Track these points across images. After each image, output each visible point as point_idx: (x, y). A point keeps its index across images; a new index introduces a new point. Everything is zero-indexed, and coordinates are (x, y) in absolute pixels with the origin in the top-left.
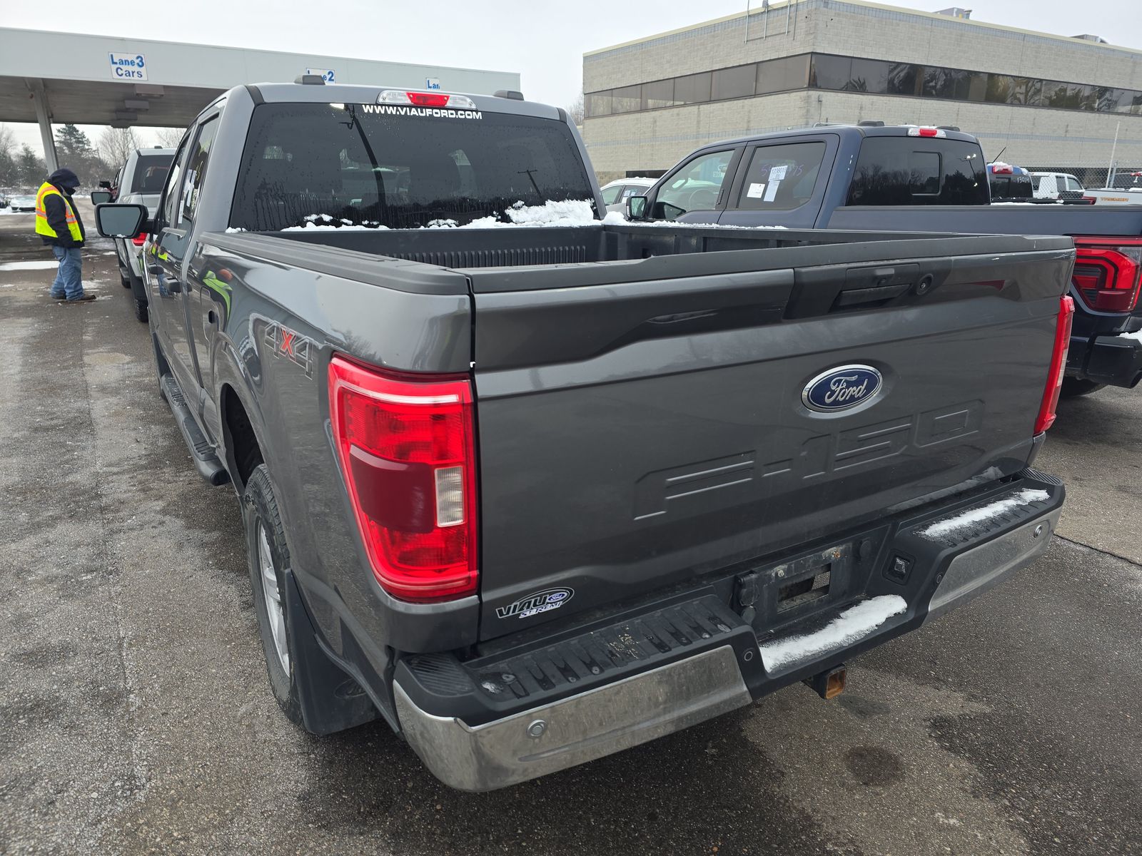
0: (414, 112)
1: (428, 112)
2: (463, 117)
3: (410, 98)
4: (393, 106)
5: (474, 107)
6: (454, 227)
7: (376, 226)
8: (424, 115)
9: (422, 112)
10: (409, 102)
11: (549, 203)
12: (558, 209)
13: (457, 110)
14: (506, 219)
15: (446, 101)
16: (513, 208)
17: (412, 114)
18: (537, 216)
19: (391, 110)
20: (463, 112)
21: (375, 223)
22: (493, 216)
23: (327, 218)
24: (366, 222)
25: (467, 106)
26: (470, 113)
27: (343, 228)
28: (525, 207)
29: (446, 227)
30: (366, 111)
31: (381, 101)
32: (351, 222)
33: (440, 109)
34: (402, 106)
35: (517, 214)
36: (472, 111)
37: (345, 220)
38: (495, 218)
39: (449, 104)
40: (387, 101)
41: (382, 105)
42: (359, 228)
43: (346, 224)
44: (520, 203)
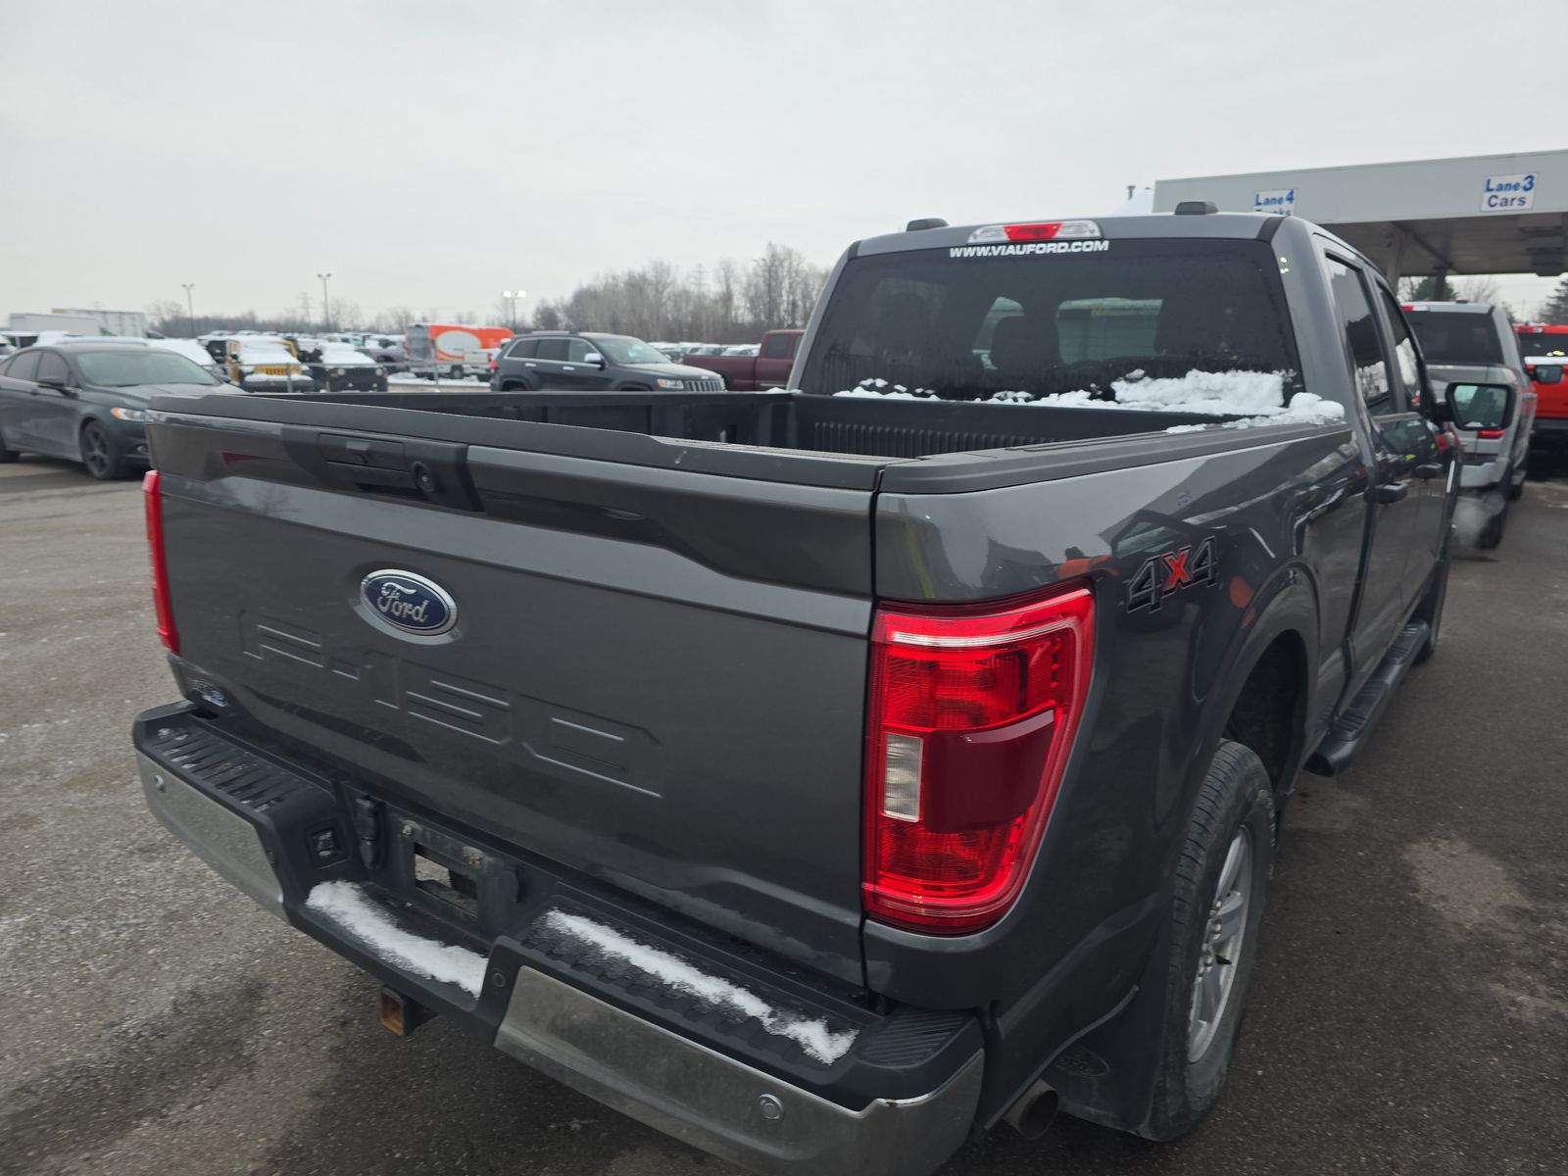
0: (1011, 250)
1: (1028, 248)
2: (1079, 250)
3: (1009, 233)
4: (986, 245)
5: (1097, 234)
6: (1021, 402)
7: (928, 396)
8: (1022, 253)
9: (1021, 250)
10: (1005, 238)
11: (1194, 375)
12: (1204, 385)
13: (1070, 241)
14: (1109, 395)
15: (1056, 230)
16: (1126, 380)
17: (1007, 253)
18: (1160, 394)
19: (983, 252)
20: (1079, 244)
21: (929, 392)
22: (1087, 389)
23: (880, 383)
24: (919, 391)
25: (1088, 235)
26: (1090, 243)
27: (892, 396)
28: (1147, 379)
29: (1009, 402)
30: (952, 255)
31: (971, 240)
32: (904, 389)
33: (1046, 242)
34: (997, 245)
35: (1127, 389)
36: (1093, 240)
37: (898, 387)
38: (1088, 394)
39: (1059, 235)
40: (981, 240)
41: (973, 246)
42: (909, 397)
43: (899, 392)
44: (1139, 372)
